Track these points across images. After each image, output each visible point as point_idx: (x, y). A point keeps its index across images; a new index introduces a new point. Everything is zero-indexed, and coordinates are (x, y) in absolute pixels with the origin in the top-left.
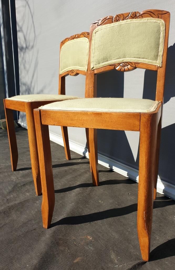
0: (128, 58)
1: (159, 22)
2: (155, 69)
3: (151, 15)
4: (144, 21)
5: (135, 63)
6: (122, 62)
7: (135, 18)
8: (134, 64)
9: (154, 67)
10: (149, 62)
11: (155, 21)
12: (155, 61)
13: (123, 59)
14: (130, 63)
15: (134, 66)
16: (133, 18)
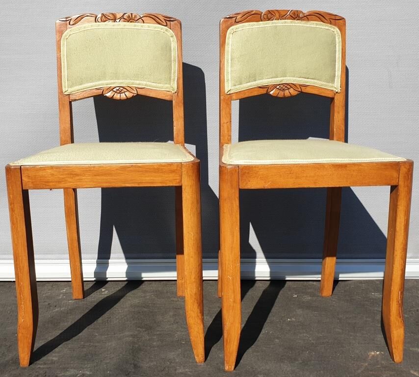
0: (288, 78)
1: (332, 29)
2: (330, 96)
3: (320, 18)
4: (311, 26)
5: (301, 86)
6: (279, 83)
7: (298, 20)
8: (298, 87)
9: (329, 92)
10: (322, 85)
11: (327, 28)
12: (330, 84)
13: (281, 79)
14: (292, 86)
15: (300, 90)
16: (294, 19)
